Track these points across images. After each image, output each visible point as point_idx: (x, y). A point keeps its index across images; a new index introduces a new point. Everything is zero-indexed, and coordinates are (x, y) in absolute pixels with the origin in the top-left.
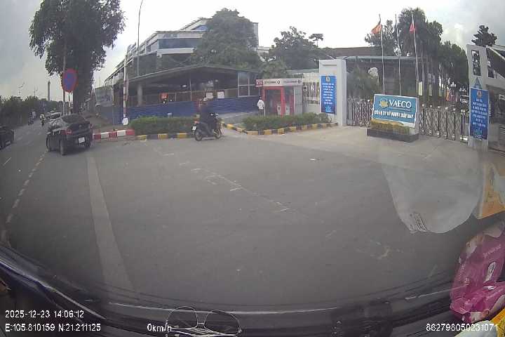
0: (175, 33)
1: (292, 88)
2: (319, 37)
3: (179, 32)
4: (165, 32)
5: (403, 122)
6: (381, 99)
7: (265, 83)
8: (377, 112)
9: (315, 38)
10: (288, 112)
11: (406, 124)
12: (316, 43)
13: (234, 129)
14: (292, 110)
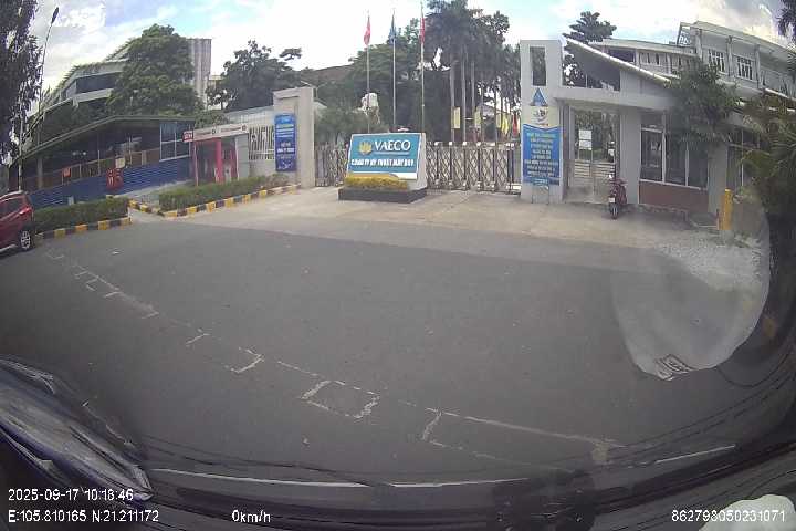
0: (98, 66)
1: (233, 138)
2: (295, 53)
3: (103, 64)
4: (84, 67)
6: (363, 143)
7: (198, 134)
8: (355, 162)
9: (289, 56)
10: (229, 177)
11: (401, 175)
12: (289, 64)
13: (148, 211)
14: (234, 172)
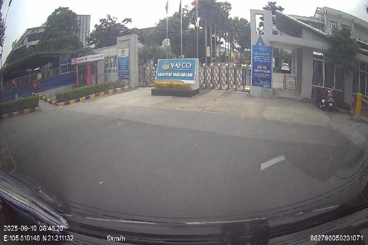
0: (38, 28)
1: (96, 62)
2: (129, 20)
5: (183, 81)
7: (78, 61)
8: (160, 75)
9: (126, 22)
10: (94, 83)
11: (186, 82)
12: (126, 26)
13: (50, 102)
14: (97, 80)
